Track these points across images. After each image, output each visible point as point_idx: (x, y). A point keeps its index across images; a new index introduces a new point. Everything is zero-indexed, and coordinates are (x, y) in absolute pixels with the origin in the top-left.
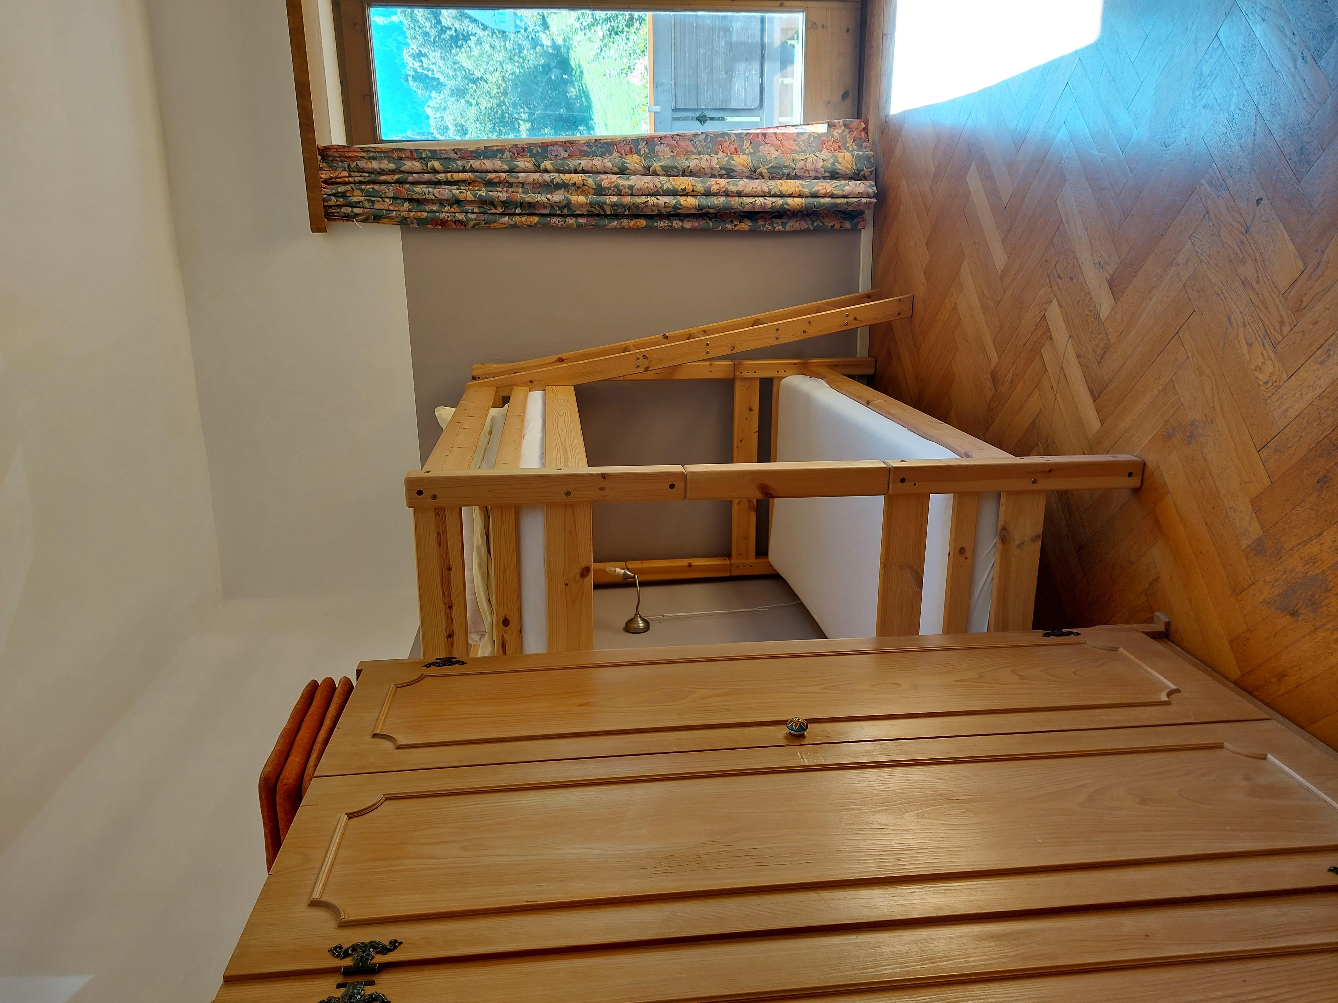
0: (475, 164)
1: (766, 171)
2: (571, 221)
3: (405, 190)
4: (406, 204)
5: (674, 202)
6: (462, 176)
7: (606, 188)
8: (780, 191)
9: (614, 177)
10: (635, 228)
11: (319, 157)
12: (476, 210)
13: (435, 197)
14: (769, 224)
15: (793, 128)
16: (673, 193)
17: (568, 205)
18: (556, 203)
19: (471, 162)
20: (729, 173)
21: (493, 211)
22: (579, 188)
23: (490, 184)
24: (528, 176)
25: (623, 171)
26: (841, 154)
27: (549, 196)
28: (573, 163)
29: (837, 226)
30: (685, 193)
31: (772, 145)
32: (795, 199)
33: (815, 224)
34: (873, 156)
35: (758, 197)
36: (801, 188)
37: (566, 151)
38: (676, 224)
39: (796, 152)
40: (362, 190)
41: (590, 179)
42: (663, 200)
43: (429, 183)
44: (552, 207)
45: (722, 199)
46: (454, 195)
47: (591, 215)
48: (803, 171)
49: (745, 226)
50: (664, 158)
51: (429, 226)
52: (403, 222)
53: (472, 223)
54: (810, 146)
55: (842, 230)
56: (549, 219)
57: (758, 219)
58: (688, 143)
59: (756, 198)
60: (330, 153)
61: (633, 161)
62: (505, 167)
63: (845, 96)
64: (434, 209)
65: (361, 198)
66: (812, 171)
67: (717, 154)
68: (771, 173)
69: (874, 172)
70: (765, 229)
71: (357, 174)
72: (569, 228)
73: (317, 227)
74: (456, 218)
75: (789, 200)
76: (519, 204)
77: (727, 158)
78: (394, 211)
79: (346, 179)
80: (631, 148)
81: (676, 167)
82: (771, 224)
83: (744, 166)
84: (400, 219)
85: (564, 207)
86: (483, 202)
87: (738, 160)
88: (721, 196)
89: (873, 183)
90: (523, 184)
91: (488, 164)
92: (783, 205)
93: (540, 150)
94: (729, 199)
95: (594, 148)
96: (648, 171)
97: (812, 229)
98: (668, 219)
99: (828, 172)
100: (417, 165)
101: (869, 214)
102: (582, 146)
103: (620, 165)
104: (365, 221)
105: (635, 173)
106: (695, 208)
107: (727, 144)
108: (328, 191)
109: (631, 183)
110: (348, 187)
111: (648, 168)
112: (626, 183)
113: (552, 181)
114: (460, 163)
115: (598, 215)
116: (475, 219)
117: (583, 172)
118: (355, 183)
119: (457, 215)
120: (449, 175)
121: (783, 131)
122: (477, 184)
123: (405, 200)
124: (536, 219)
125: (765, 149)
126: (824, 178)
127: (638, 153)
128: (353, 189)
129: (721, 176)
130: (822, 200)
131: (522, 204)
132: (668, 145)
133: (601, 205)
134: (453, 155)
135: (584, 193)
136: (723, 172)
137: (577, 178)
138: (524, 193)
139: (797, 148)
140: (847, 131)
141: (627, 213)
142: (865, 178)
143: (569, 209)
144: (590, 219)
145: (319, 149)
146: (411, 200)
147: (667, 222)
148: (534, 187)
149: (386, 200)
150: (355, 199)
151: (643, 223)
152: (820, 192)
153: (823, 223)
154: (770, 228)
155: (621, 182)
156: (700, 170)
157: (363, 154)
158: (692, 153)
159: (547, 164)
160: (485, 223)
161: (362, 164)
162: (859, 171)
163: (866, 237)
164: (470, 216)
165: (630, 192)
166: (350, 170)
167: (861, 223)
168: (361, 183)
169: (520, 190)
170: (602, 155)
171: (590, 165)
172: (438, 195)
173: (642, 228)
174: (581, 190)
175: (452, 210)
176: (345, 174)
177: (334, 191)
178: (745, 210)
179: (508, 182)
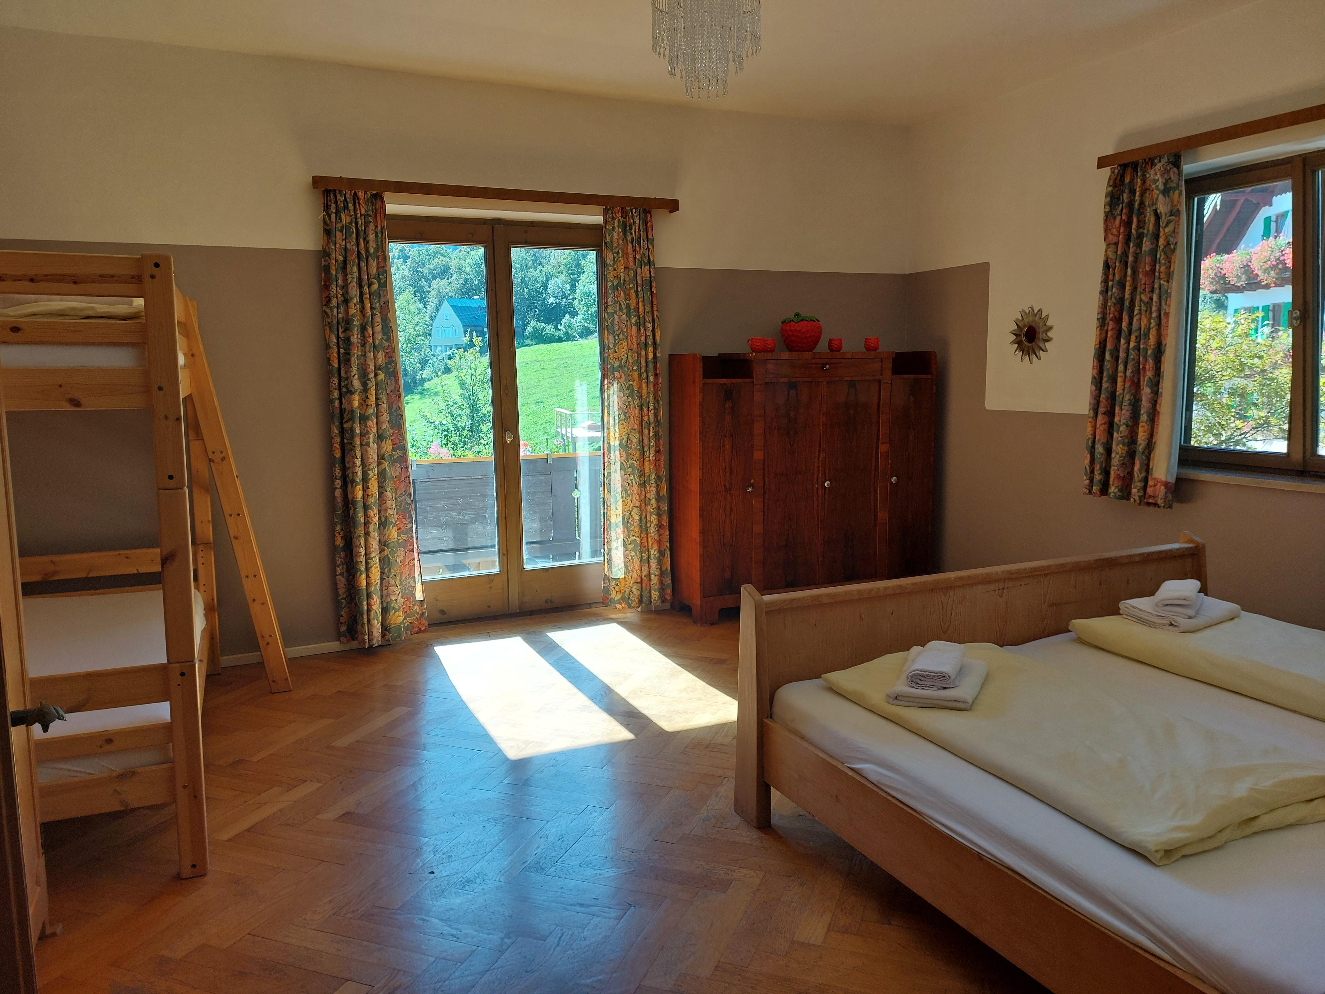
0: (378, 318)
1: (386, 554)
2: (336, 394)
3: (353, 258)
4: (341, 258)
5: (358, 481)
6: (368, 306)
7: (366, 424)
8: (371, 567)
9: (375, 430)
10: (332, 448)
11: (375, 192)
12: (340, 316)
13: (350, 283)
14: (341, 561)
15: (419, 573)
16: (365, 479)
17: (350, 392)
18: (351, 382)
19: (379, 315)
20: (383, 524)
21: (341, 330)
22: (365, 401)
23: (363, 329)
24: (371, 360)
25: (380, 437)
26: (401, 614)
27: (356, 376)
28: (384, 397)
29: (342, 620)
30: (365, 489)
31: (405, 557)
32: (365, 580)
33: (343, 601)
34: (401, 640)
35: (365, 550)
36: (374, 584)
37: (391, 391)
38: (338, 483)
39: (401, 577)
40: (351, 223)
41: (372, 411)
42: (359, 471)
43: (360, 279)
44: (347, 379)
45: (362, 520)
46: (352, 298)
47: (342, 411)
48: (387, 584)
49: (339, 542)
50: (392, 471)
51: (323, 275)
52: (325, 254)
53: (328, 311)
54: (405, 589)
55: (338, 624)
56: (336, 375)
57: (345, 551)
58: (403, 490)
59: (364, 548)
60: (378, 201)
61: (387, 446)
62: (377, 342)
63: (442, 612)
64: (339, 281)
65: (344, 222)
66: (387, 592)
67: (397, 514)
68: (384, 559)
69: (388, 643)
70: (337, 558)
71: (363, 220)
72: (330, 392)
73: (317, 181)
74: (332, 298)
75: (364, 576)
76: (348, 352)
77: (394, 521)
78: (335, 247)
79: (358, 212)
80: (397, 444)
81: (385, 481)
82: (342, 564)
83: (389, 536)
84: (328, 251)
85: (347, 388)
86: (348, 322)
87: (393, 531)
88: (365, 519)
89: (380, 643)
90: (365, 355)
91: (378, 328)
92: (360, 570)
93: (391, 370)
94: (363, 526)
95: (395, 414)
96: (381, 457)
97: (339, 598)
98: (341, 477)
99: (387, 605)
100: (374, 271)
101: (354, 644)
102: (396, 405)
103: (384, 435)
104: (325, 222)
105: (379, 447)
106: (354, 498)
107: (404, 521)
108: (348, 196)
109: (371, 444)
110: (352, 213)
111: (383, 459)
112: (371, 440)
113: (369, 379)
114: (378, 305)
115: (342, 417)
116: (332, 314)
117: (377, 405)
118: (356, 218)
119: (335, 299)
120: (368, 296)
121: (416, 565)
122: (362, 318)
123: (345, 258)
124: (336, 365)
125: (402, 552)
126: (382, 603)
127: (394, 450)
128: (351, 216)
129: (380, 518)
130: (365, 603)
131: (348, 354)
132: (401, 473)
133: (352, 419)
134: (382, 301)
135: (361, 405)
136: (383, 519)
137: (372, 400)
138: (358, 356)
139: (404, 578)
140: (418, 616)
141: (346, 441)
142: (383, 635)
143: (346, 393)
144: (338, 410)
145: (382, 193)
146: (345, 262)
147: (340, 475)
148: (362, 364)
149: (344, 242)
150: (343, 217)
151: (338, 455)
152: (372, 600)
153: (344, 607)
154: (338, 563)
155: (372, 436)
156: (384, 500)
157: (379, 228)
158: (396, 493)
159: (381, 376)
160: (329, 323)
161: (372, 226)
162: (389, 631)
163: (334, 646)
164: (335, 310)
165: (364, 443)
166: (367, 216)
167: (345, 639)
168: (357, 223)
169: (360, 353)
170: (390, 421)
171: (383, 410)
172: (352, 285)
173: (333, 454)
174: (363, 403)
175: (339, 296)
176: (363, 212)
177: (348, 200)
178: (354, 540)
179: (365, 343)
